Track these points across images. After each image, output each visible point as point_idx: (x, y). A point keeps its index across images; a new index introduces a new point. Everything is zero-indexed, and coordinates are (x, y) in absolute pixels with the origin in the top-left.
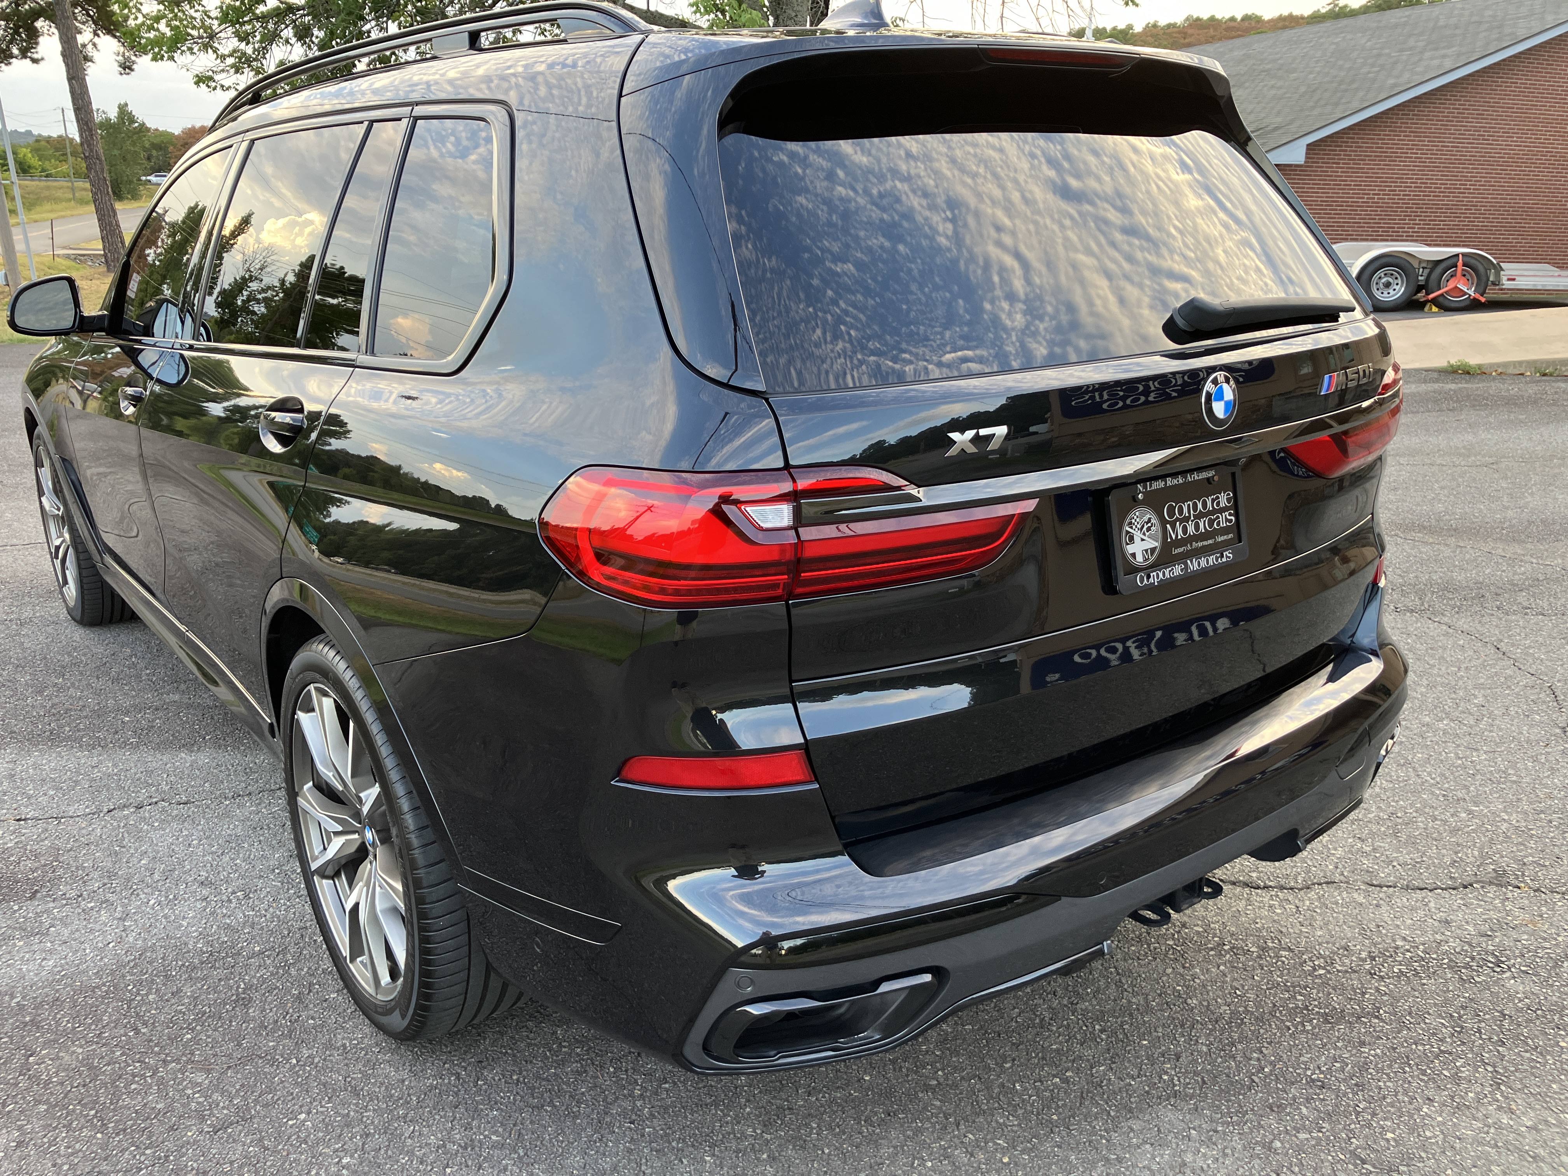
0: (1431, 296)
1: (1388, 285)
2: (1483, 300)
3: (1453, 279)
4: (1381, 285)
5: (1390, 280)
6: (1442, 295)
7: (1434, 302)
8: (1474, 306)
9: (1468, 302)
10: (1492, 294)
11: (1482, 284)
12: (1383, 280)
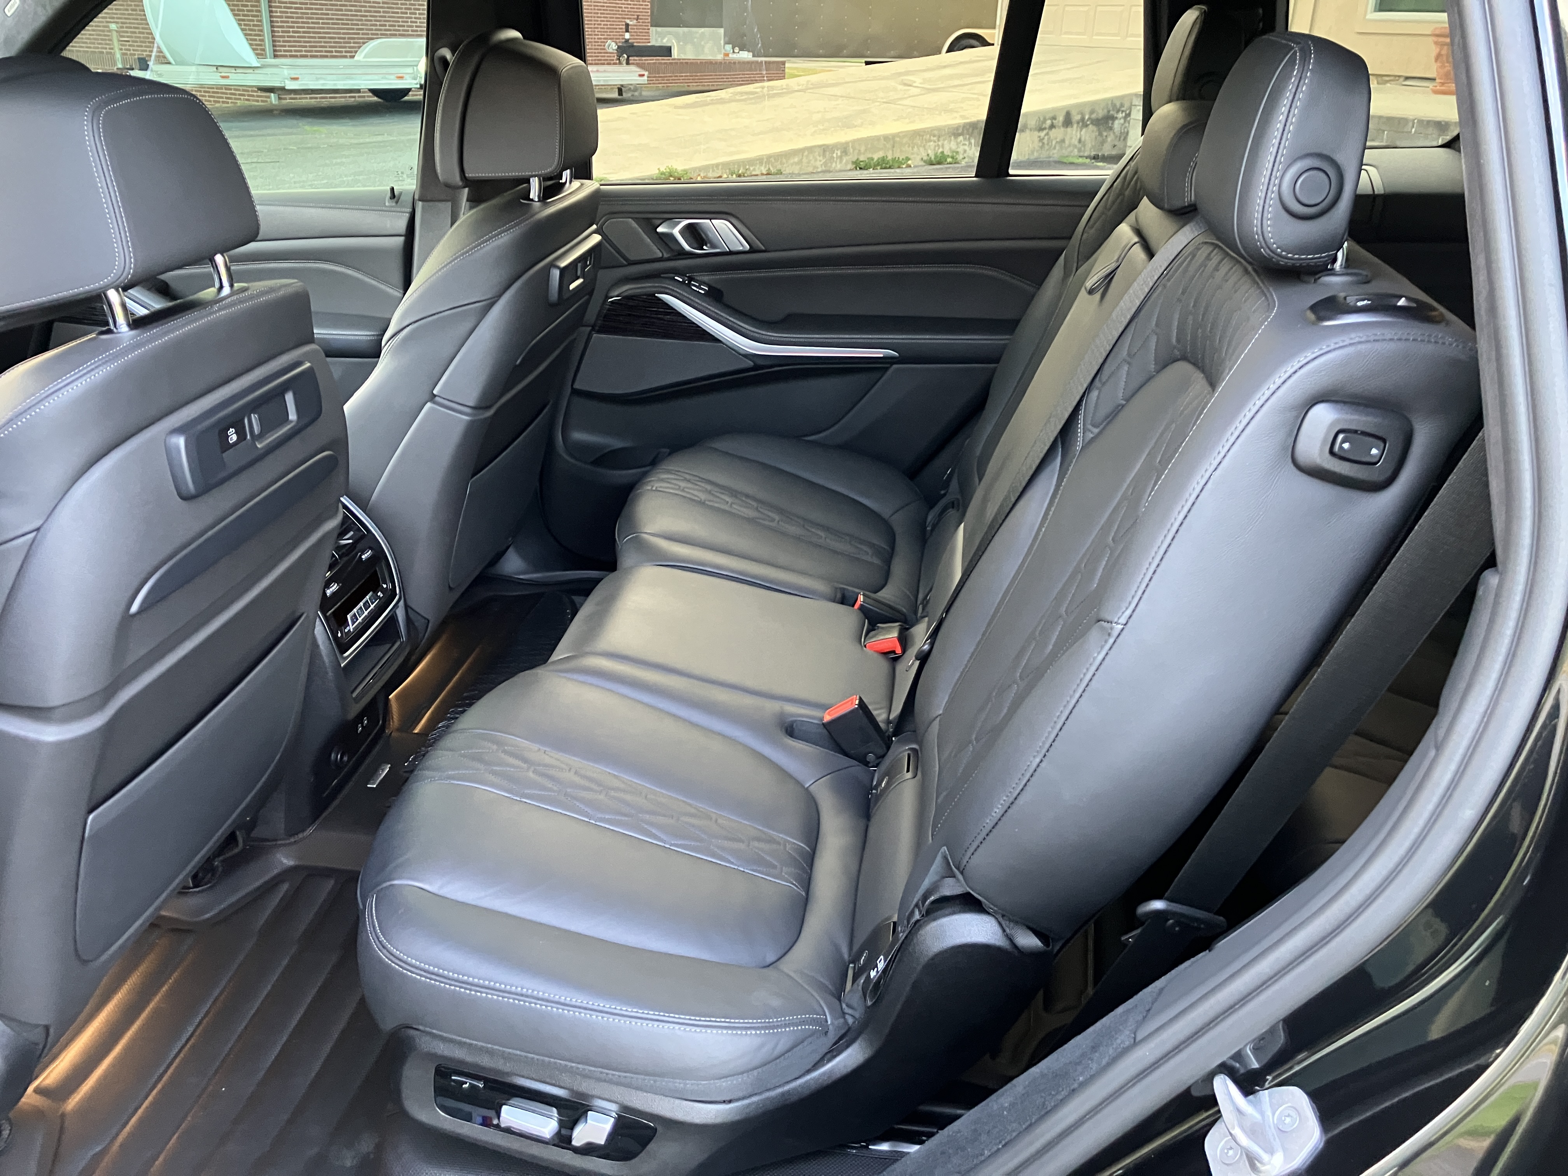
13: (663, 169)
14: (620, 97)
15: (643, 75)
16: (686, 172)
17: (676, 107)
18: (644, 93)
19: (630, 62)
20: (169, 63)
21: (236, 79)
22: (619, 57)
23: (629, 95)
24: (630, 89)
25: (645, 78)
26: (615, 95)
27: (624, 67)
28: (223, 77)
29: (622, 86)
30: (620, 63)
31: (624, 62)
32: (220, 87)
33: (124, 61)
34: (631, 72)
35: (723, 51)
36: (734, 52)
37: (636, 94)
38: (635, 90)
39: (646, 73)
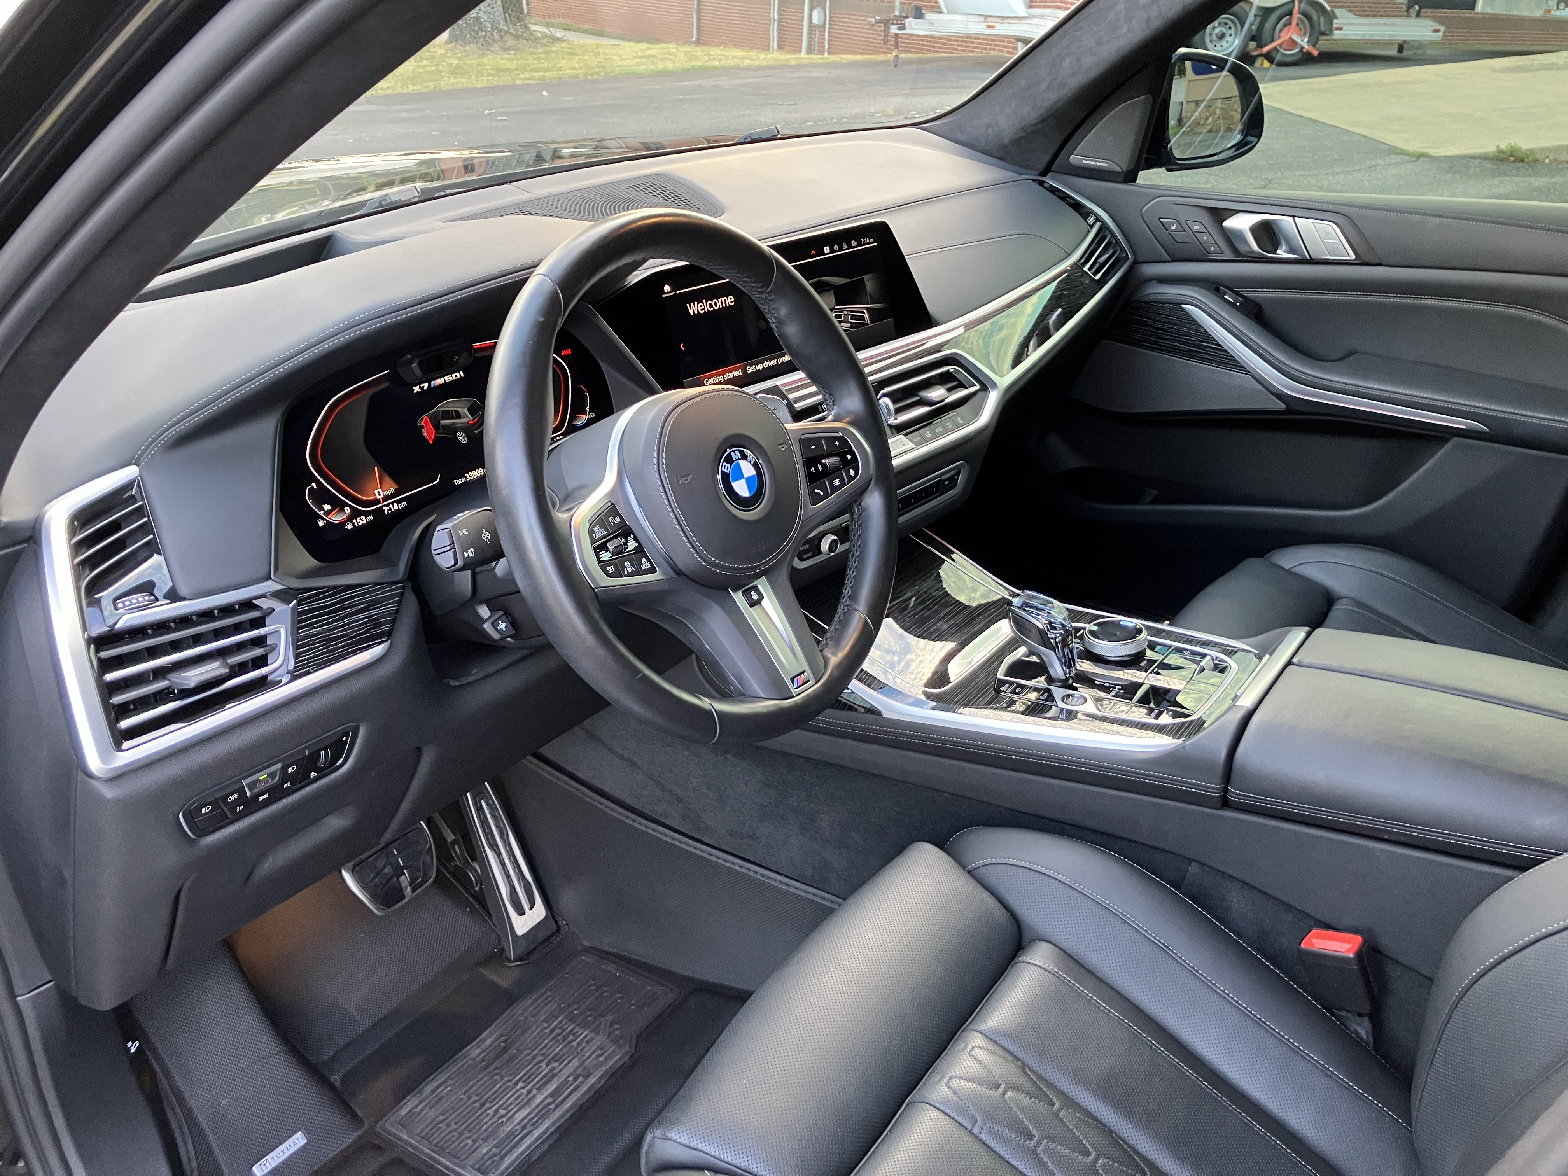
0: (1266, 49)
1: (1222, 37)
2: (1315, 53)
3: (1286, 29)
4: (1214, 37)
5: (1224, 30)
6: (1275, 49)
7: (1269, 57)
8: (1306, 60)
9: (1299, 56)
10: (1324, 44)
11: (1316, 35)
12: (1217, 31)
13: (1503, 146)
14: (1400, 55)
15: (1437, 31)
16: (1532, 151)
17: (1494, 70)
18: (1429, 52)
19: (1422, 14)
20: (941, 12)
21: (1002, 29)
22: (1409, 7)
23: (1411, 53)
24: (1413, 47)
25: (1441, 34)
26: (1394, 52)
27: (1413, 21)
28: (989, 27)
29: (1405, 42)
30: (1409, 16)
31: (1414, 15)
32: (986, 38)
33: (901, 11)
34: (1424, 26)
35: (1545, 7)
36: (1558, 8)
37: (1419, 52)
38: (1419, 48)
39: (1443, 29)
